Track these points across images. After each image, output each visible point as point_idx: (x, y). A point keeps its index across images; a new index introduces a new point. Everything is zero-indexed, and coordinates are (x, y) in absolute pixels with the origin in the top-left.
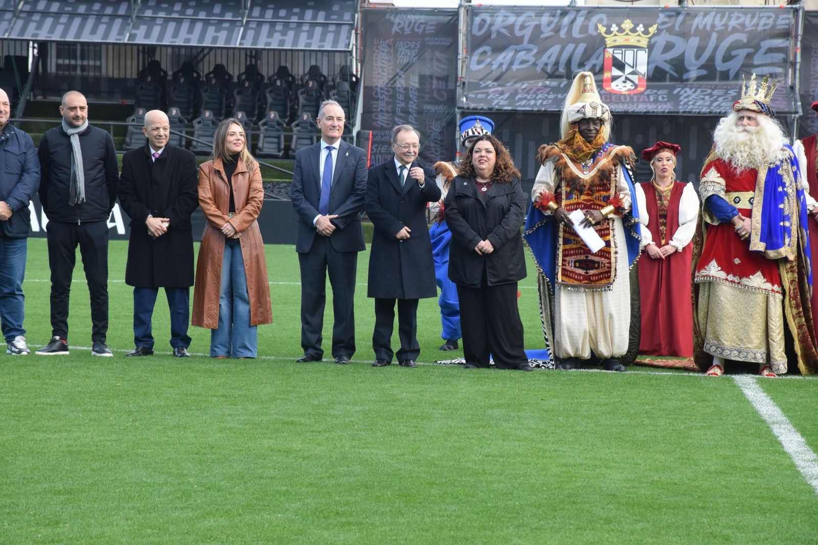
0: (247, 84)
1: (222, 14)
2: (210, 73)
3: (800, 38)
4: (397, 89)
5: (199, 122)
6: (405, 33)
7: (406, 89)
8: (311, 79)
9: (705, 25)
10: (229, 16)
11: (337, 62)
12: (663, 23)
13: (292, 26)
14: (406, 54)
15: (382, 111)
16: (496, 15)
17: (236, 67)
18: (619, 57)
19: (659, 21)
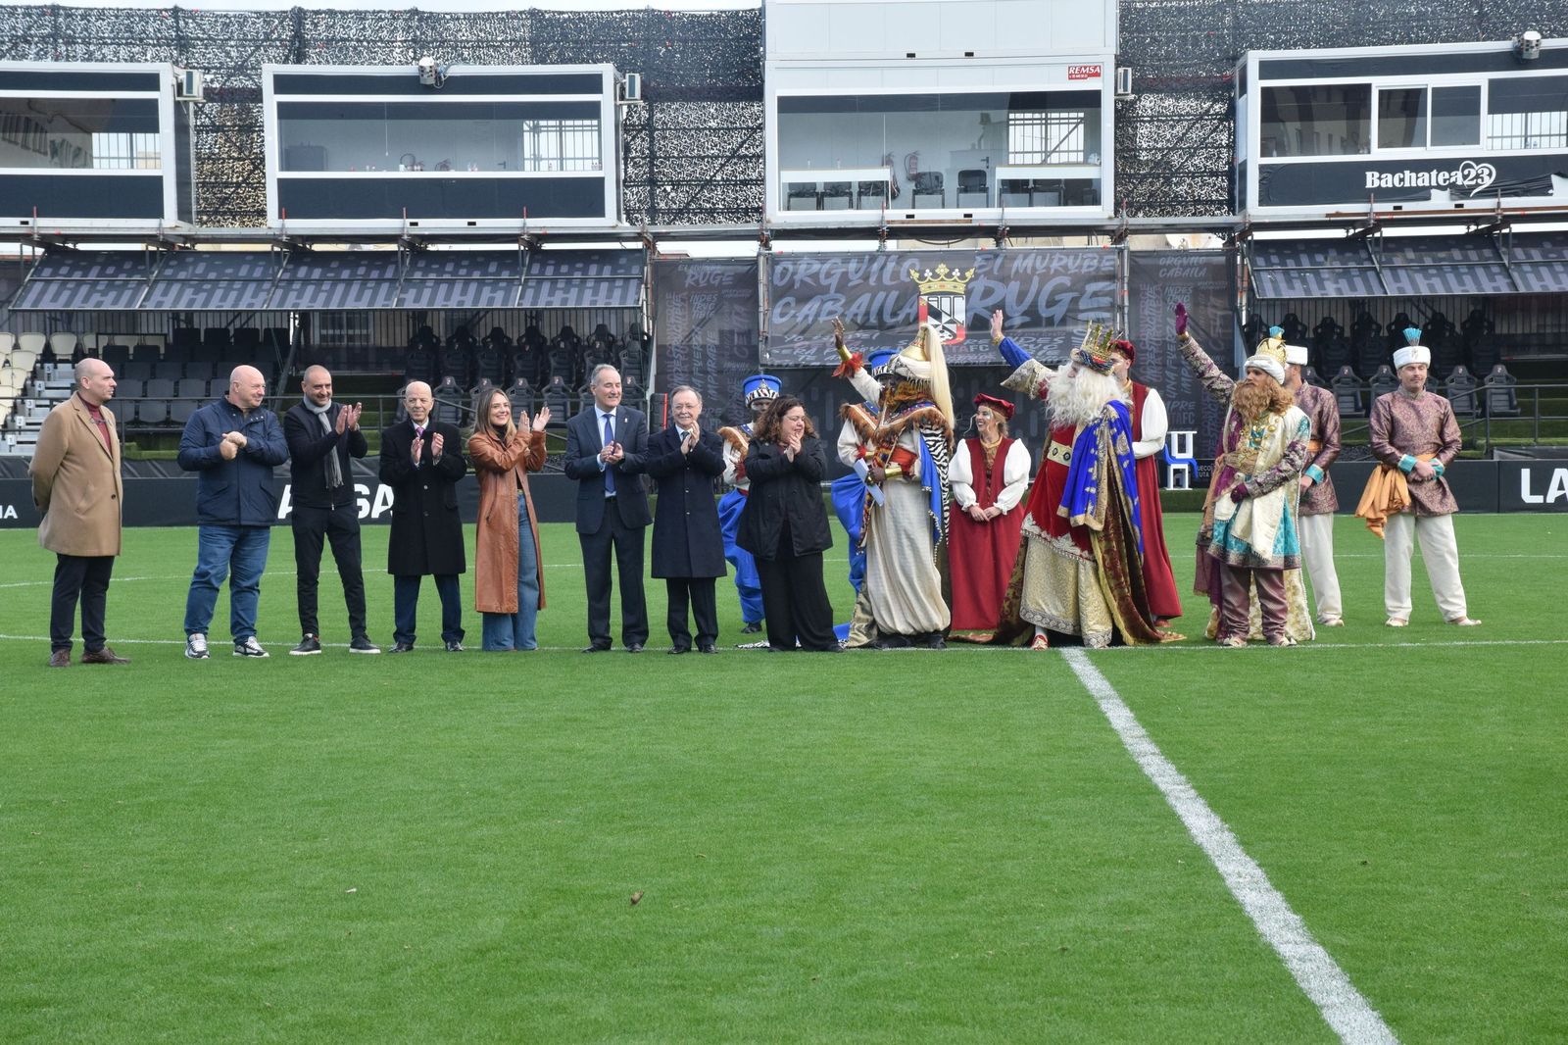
0: (527, 348)
1: (498, 273)
2: (487, 337)
3: (1126, 280)
4: (693, 347)
5: (477, 392)
6: (700, 286)
7: (704, 347)
8: (598, 339)
9: (1026, 269)
10: (505, 275)
11: (626, 320)
12: (980, 267)
13: (575, 282)
14: (702, 308)
15: (677, 371)
16: (799, 262)
17: (516, 329)
18: (935, 304)
19: (976, 265)
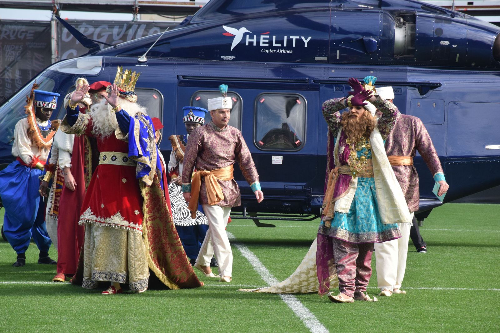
4: (6, 80)
6: (11, 39)
14: (12, 54)
16: (79, 26)
